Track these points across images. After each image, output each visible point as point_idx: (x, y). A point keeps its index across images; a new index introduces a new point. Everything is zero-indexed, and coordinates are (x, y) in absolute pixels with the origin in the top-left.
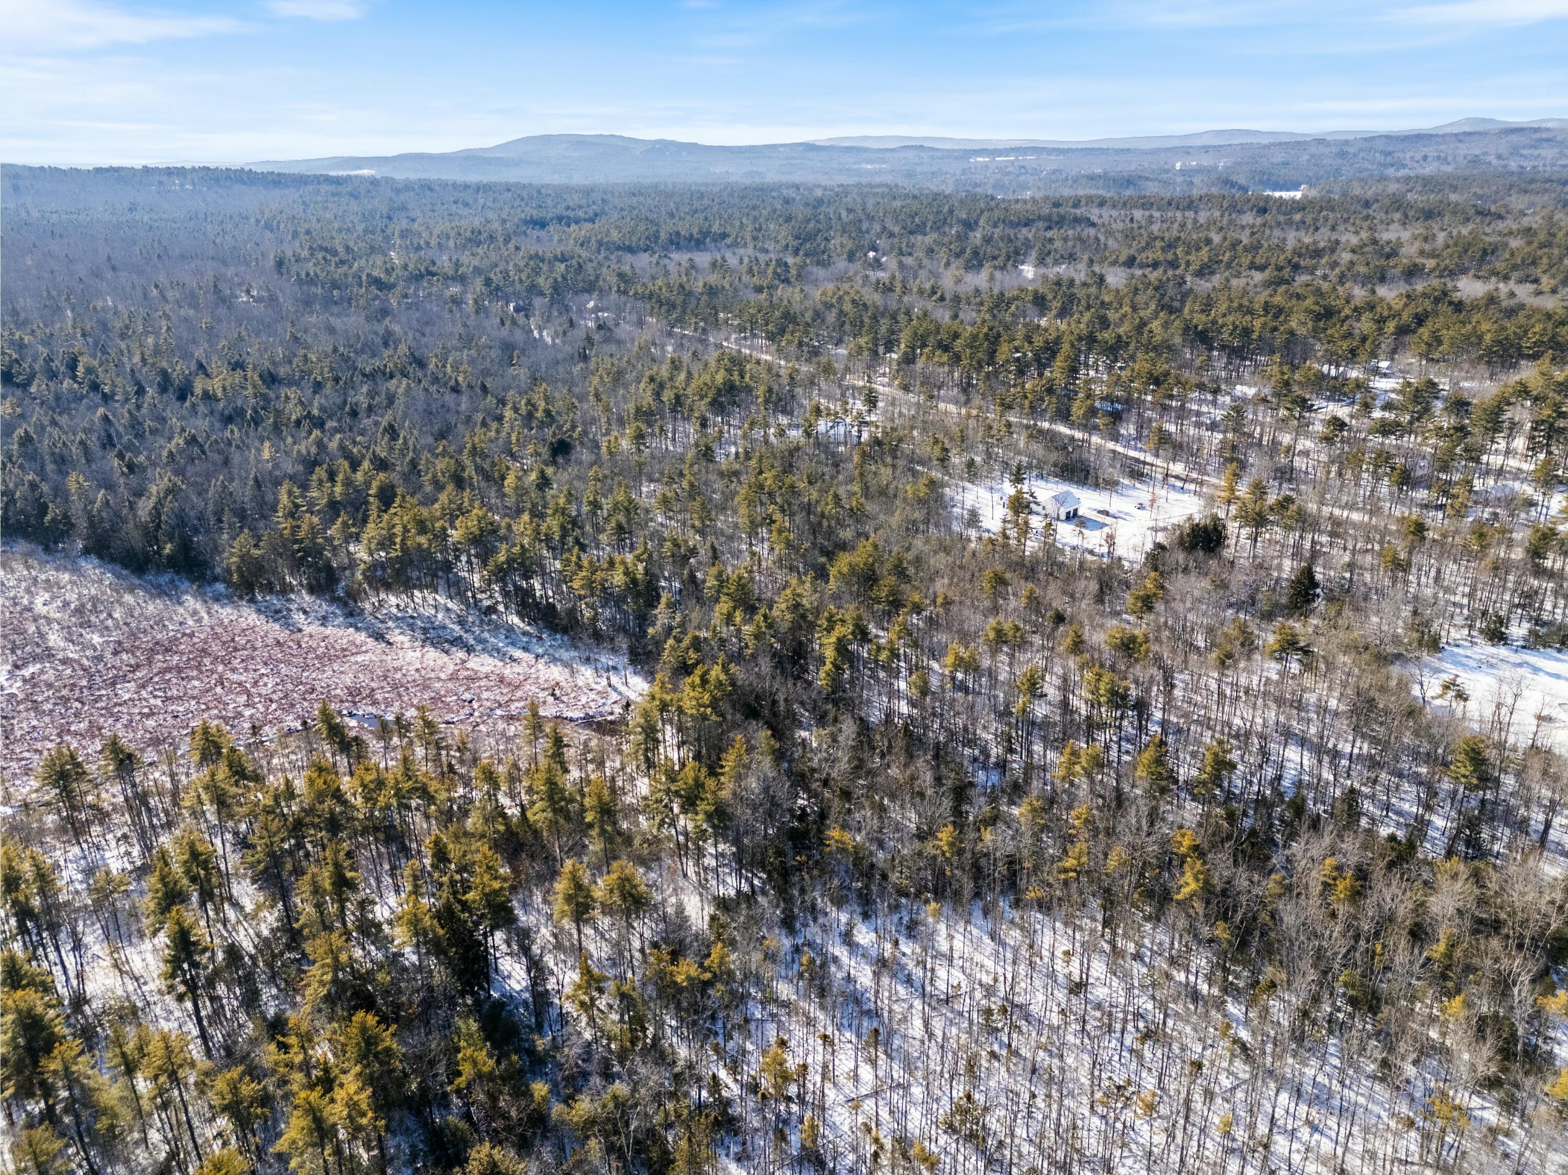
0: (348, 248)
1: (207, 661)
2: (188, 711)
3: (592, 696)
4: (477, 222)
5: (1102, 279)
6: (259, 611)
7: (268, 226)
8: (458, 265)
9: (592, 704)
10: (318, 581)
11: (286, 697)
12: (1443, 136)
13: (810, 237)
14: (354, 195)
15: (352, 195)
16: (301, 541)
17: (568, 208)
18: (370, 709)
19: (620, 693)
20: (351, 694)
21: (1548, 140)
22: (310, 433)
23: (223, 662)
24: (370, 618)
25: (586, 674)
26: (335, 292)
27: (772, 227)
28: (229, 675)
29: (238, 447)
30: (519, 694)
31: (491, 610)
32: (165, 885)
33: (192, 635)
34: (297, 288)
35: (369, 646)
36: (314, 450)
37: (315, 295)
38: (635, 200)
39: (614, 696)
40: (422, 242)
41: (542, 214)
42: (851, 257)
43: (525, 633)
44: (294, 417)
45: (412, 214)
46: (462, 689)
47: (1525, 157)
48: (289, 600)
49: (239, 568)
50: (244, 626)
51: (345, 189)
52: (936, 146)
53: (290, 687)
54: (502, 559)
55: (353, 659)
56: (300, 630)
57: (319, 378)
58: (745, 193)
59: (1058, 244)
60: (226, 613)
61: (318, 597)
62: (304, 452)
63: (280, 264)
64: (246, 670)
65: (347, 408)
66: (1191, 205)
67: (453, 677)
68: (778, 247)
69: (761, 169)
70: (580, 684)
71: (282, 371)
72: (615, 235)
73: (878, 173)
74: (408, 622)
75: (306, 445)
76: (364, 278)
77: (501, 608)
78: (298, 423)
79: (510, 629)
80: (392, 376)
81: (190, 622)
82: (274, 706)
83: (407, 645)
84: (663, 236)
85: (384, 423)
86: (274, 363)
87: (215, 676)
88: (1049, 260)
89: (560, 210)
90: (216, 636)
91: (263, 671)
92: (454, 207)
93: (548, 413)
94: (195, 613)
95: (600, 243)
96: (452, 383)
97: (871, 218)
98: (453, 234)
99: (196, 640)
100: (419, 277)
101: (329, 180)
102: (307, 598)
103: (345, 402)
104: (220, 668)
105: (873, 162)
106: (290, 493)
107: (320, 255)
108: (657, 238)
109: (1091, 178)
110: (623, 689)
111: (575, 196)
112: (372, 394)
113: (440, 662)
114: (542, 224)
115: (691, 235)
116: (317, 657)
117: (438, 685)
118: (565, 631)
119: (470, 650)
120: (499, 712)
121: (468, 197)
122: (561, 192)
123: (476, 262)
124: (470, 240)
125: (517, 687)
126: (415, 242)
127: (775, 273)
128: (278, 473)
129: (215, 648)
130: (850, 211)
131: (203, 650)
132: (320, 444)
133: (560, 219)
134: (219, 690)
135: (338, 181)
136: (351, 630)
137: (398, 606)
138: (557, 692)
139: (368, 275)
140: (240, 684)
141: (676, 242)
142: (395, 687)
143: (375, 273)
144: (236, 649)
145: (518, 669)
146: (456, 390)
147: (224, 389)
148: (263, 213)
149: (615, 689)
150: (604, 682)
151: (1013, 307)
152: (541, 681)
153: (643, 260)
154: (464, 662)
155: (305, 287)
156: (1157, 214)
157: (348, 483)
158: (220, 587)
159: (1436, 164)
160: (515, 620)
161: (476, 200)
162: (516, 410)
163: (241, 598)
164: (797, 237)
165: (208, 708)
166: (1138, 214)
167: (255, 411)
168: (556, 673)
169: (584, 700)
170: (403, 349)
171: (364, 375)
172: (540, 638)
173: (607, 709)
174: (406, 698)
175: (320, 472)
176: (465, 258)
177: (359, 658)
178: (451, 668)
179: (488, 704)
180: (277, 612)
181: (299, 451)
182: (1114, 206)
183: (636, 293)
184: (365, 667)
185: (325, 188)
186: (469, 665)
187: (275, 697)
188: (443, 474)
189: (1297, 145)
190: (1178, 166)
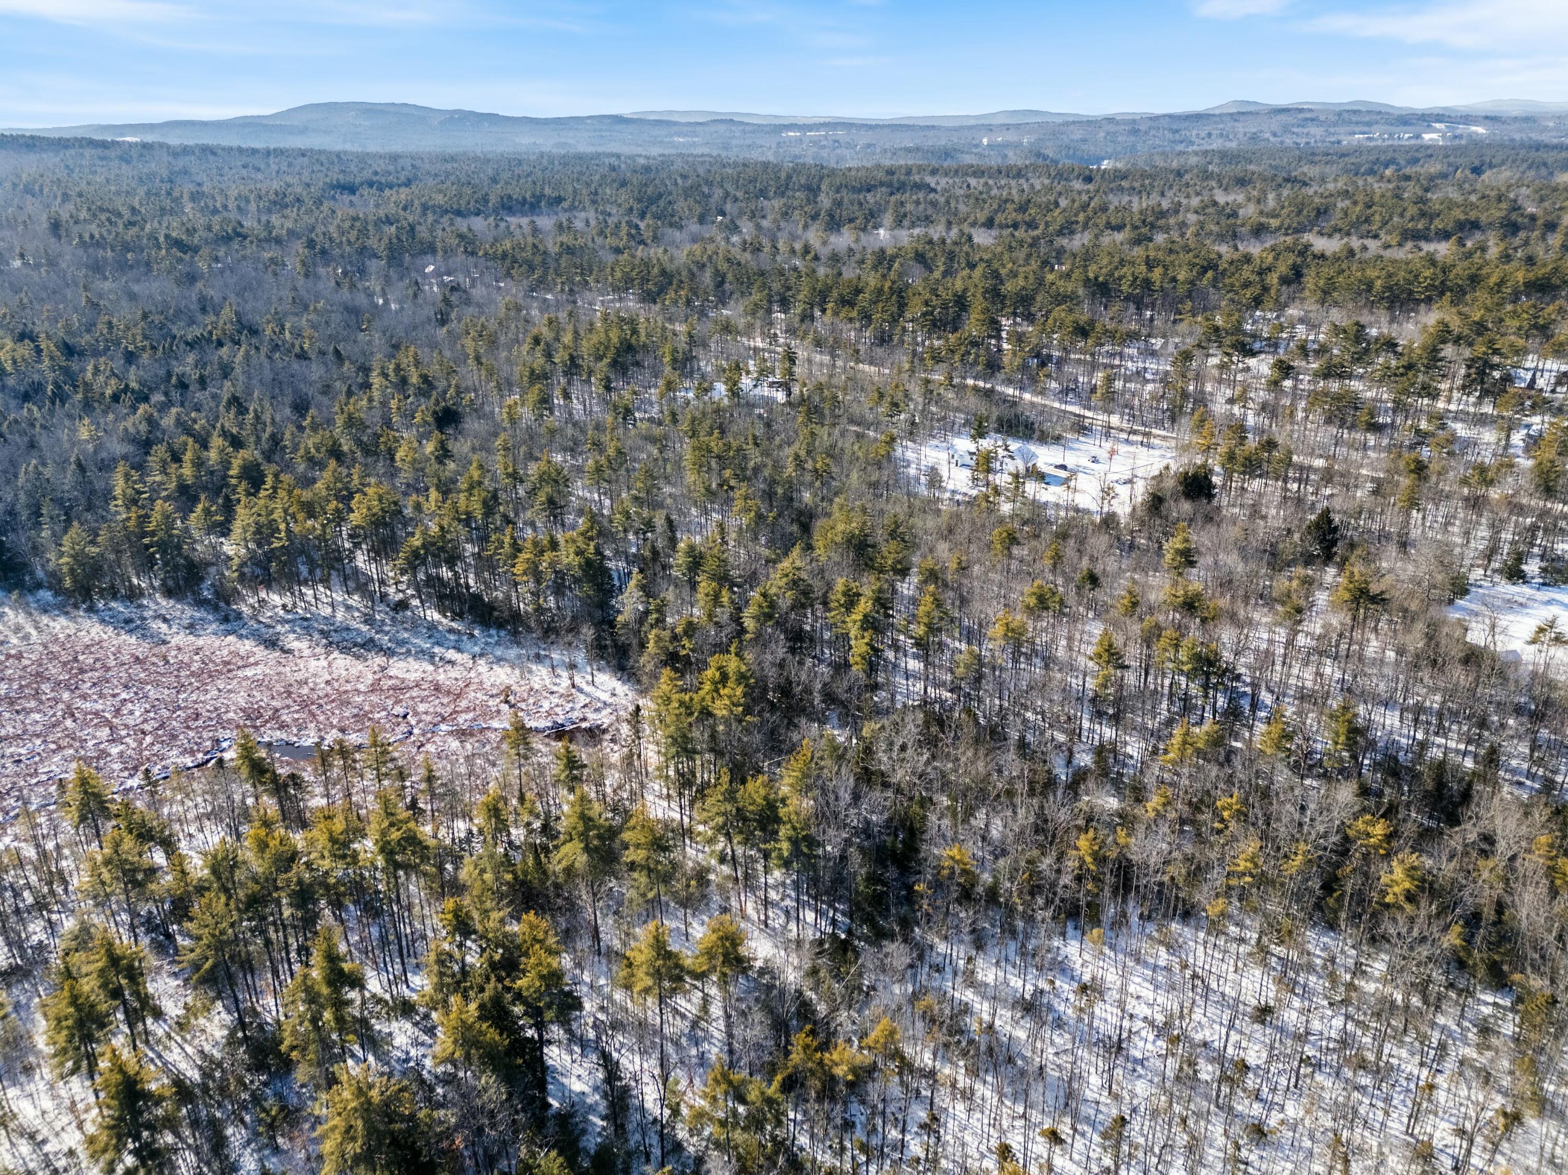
0: (133, 209)
1: (46, 687)
2: (32, 754)
3: (555, 700)
4: (275, 185)
5: (970, 238)
6: (102, 621)
7: (28, 190)
8: (268, 226)
9: (558, 710)
10: (176, 580)
11: (162, 726)
12: (1220, 115)
13: (653, 200)
14: (125, 159)
15: (121, 158)
16: (153, 534)
17: (376, 173)
18: (278, 734)
19: (587, 695)
20: (248, 717)
21: (1313, 120)
22: (134, 409)
23: (67, 687)
24: (252, 622)
25: (540, 675)
26: (129, 256)
27: (608, 191)
28: (79, 703)
29: (43, 427)
30: (464, 704)
31: (402, 605)
32: (79, 1008)
33: (19, 656)
34: (80, 252)
35: (258, 657)
36: (143, 427)
37: (105, 259)
38: (449, 166)
39: (582, 700)
40: (218, 205)
41: (350, 178)
42: (702, 220)
43: (451, 631)
44: (108, 392)
45: (198, 179)
46: (390, 702)
47: (1297, 135)
48: (140, 606)
49: (72, 571)
50: (87, 640)
51: (112, 153)
52: (746, 120)
53: (165, 713)
54: (418, 543)
55: (240, 673)
56: (164, 642)
57: (131, 348)
58: (565, 161)
59: (909, 207)
60: (60, 625)
61: (179, 600)
62: (131, 430)
63: (56, 227)
64: (101, 695)
65: (174, 380)
66: (1019, 174)
67: (375, 688)
68: (621, 211)
69: (571, 141)
70: (536, 687)
71: (84, 340)
72: (439, 199)
73: (694, 145)
74: (306, 625)
75: (135, 422)
76: (162, 239)
77: (415, 602)
78: (116, 398)
79: (432, 627)
80: (220, 344)
81: (14, 640)
82: (149, 739)
83: (307, 652)
84: (493, 200)
85: (226, 396)
86: (69, 332)
87: (61, 706)
88: (906, 223)
89: (367, 174)
90: (53, 656)
91: (124, 695)
92: (244, 172)
93: (425, 378)
94: (18, 629)
95: (425, 208)
96: (297, 349)
97: (710, 184)
98: (252, 197)
99: (26, 662)
100: (227, 239)
101: (92, 143)
102: (163, 602)
103: (169, 374)
104: (66, 696)
105: (686, 135)
106: (127, 477)
107: (103, 217)
108: (486, 201)
109: (909, 150)
110: (588, 689)
111: (381, 162)
112: (200, 364)
113: (354, 671)
114: (351, 189)
115: (524, 199)
116: (193, 674)
117: (359, 699)
118: (500, 626)
119: (389, 653)
120: (444, 727)
121: (257, 161)
122: (363, 159)
123: (289, 224)
124: (275, 203)
125: (459, 696)
126: (211, 204)
127: (629, 234)
128: (104, 455)
129: (53, 670)
130: (684, 177)
131: (38, 674)
132: (150, 420)
133: (371, 184)
134: (69, 723)
135: (104, 145)
136: (231, 638)
137: (284, 607)
138: (511, 698)
139: (167, 236)
140: (97, 714)
141: (508, 206)
142: (305, 704)
143: (174, 234)
144: (82, 671)
145: (454, 673)
146: (302, 356)
147: (15, 362)
148: (20, 177)
149: (581, 691)
150: (565, 682)
151: (896, 265)
152: (487, 685)
153: (478, 224)
154: (383, 669)
155: (91, 250)
156: (991, 182)
157: (199, 463)
158: (46, 595)
159: (1220, 141)
160: (433, 615)
161: (268, 165)
162: (385, 375)
163: (76, 607)
164: (640, 201)
165: (60, 748)
166: (973, 181)
167: (57, 385)
168: (503, 675)
169: (546, 705)
170: (227, 313)
171: (187, 343)
172: (472, 636)
173: (576, 715)
174: (322, 718)
175: (159, 452)
176: (275, 220)
177: (249, 672)
178: (370, 678)
179: (428, 718)
180: (128, 621)
181: (126, 430)
182: (946, 175)
183: (486, 254)
184: (259, 683)
185: (88, 152)
186: (392, 672)
187: (147, 727)
188: (318, 450)
189: (1091, 123)
190: (985, 141)
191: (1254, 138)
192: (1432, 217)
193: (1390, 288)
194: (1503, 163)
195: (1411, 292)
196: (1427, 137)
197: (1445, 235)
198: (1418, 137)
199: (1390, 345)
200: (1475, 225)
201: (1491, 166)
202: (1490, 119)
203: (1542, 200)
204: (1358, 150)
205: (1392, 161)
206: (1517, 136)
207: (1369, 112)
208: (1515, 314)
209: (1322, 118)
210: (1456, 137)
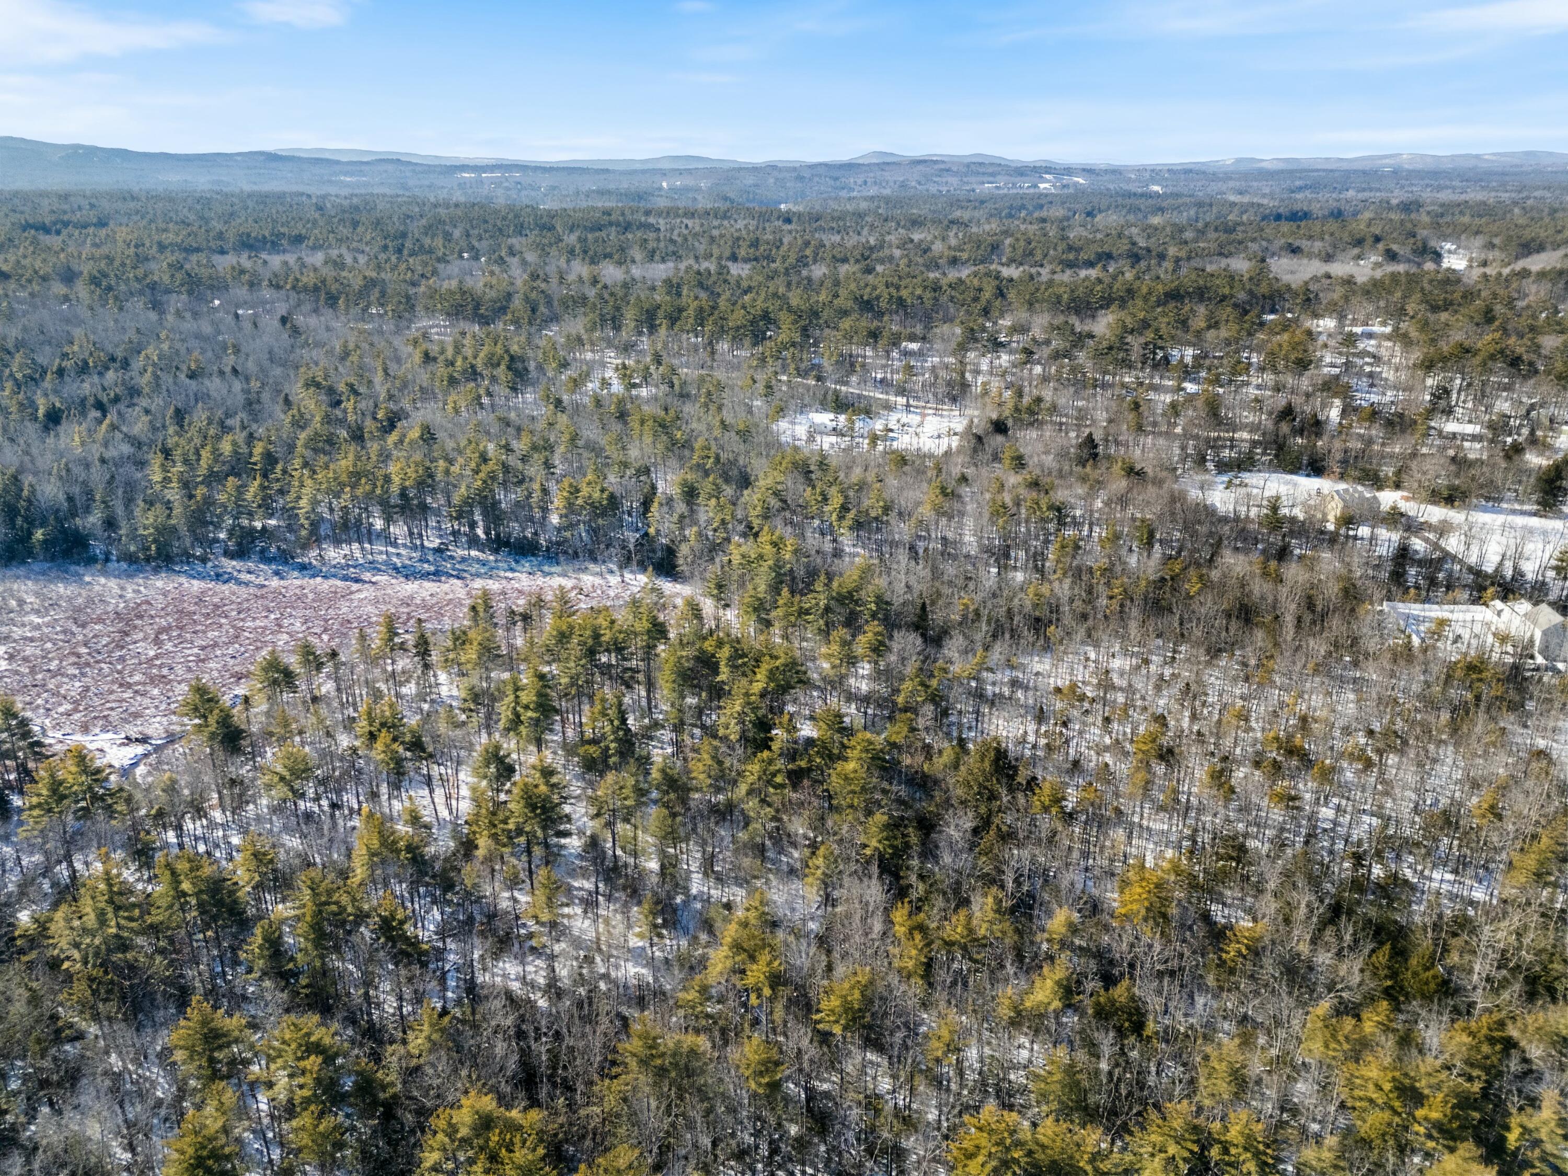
21: (946, 170)
43: (498, 561)
47: (938, 183)
79: (480, 560)
105: (352, 174)
136: (318, 580)
160: (474, 553)
189: (755, 169)
190: (665, 184)
191: (903, 185)
192: (1078, 250)
193: (1074, 300)
194: (1109, 208)
195: (1088, 303)
196: (1042, 186)
197: (1090, 264)
198: (1035, 186)
199: (1091, 336)
200: (1109, 256)
201: (1100, 211)
202: (1088, 171)
203: (1149, 237)
204: (993, 198)
205: (1023, 207)
206: (1111, 187)
207: (992, 164)
208: (1164, 314)
209: (955, 169)
210: (1064, 186)
